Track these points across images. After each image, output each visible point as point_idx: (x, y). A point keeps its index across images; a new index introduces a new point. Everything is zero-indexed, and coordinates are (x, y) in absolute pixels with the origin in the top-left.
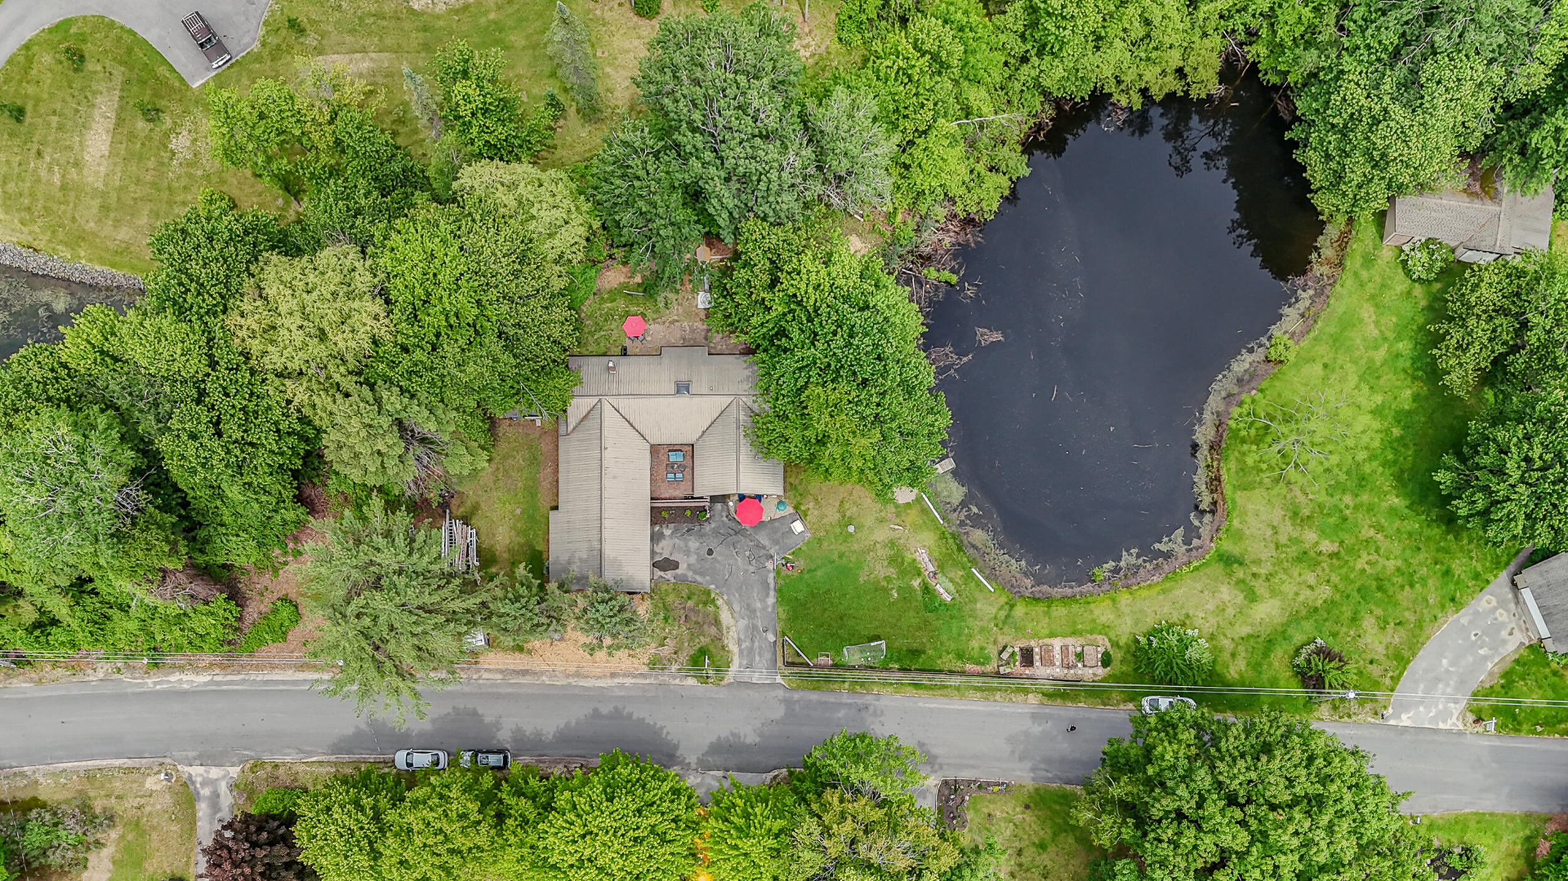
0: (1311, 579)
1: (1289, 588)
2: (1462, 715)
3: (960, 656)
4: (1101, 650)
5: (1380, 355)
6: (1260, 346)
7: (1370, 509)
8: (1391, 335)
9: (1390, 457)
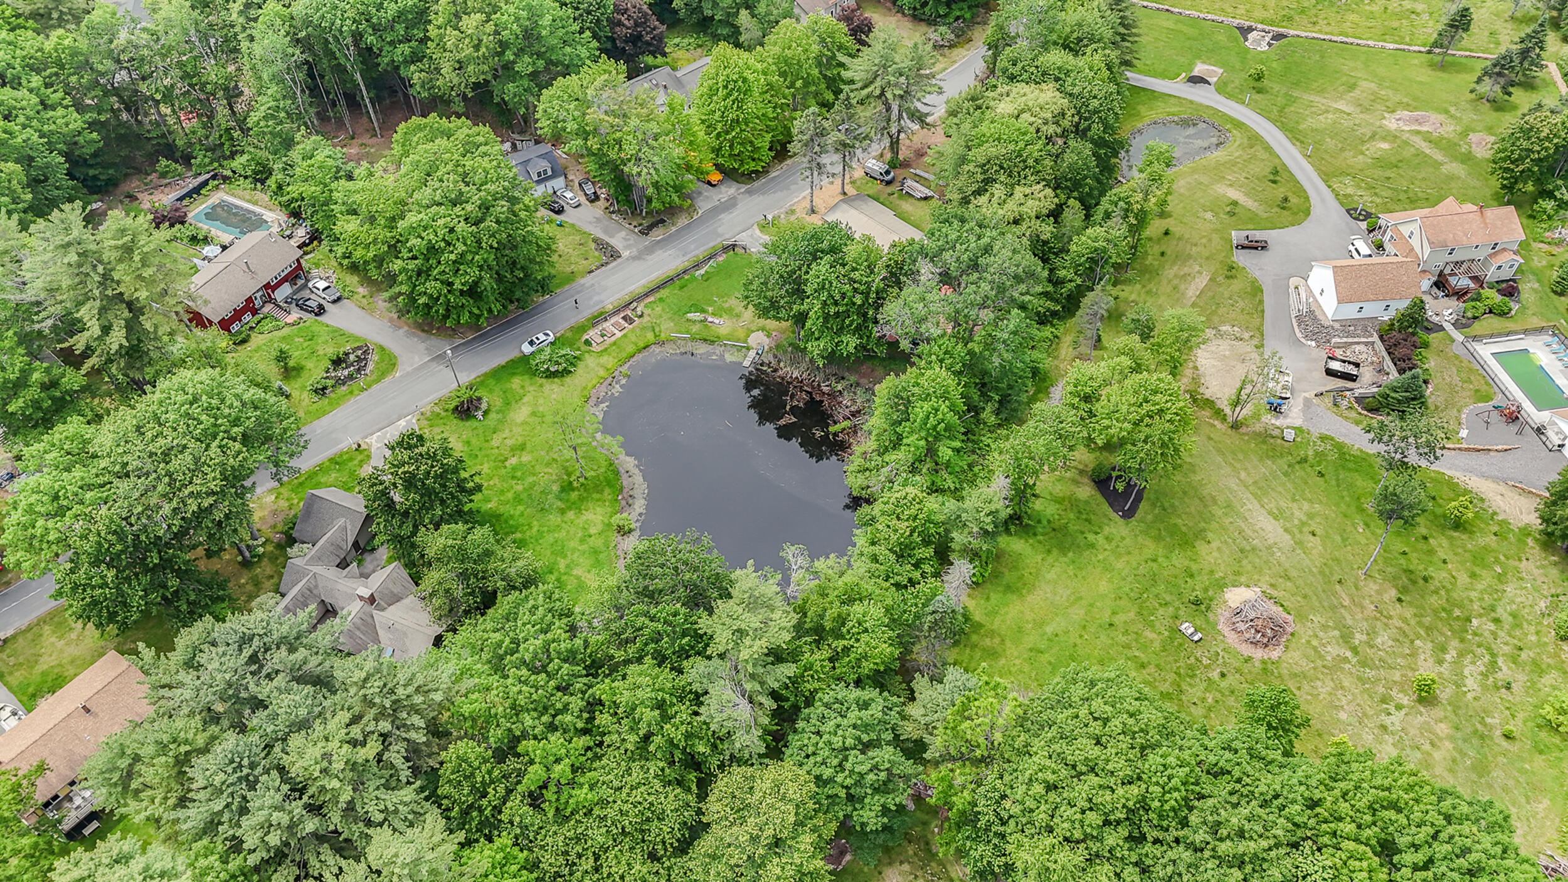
0: (509, 442)
1: (517, 430)
2: (370, 446)
3: (661, 300)
4: (594, 344)
5: (562, 564)
6: (638, 520)
7: (502, 492)
8: (564, 578)
9: (511, 522)
